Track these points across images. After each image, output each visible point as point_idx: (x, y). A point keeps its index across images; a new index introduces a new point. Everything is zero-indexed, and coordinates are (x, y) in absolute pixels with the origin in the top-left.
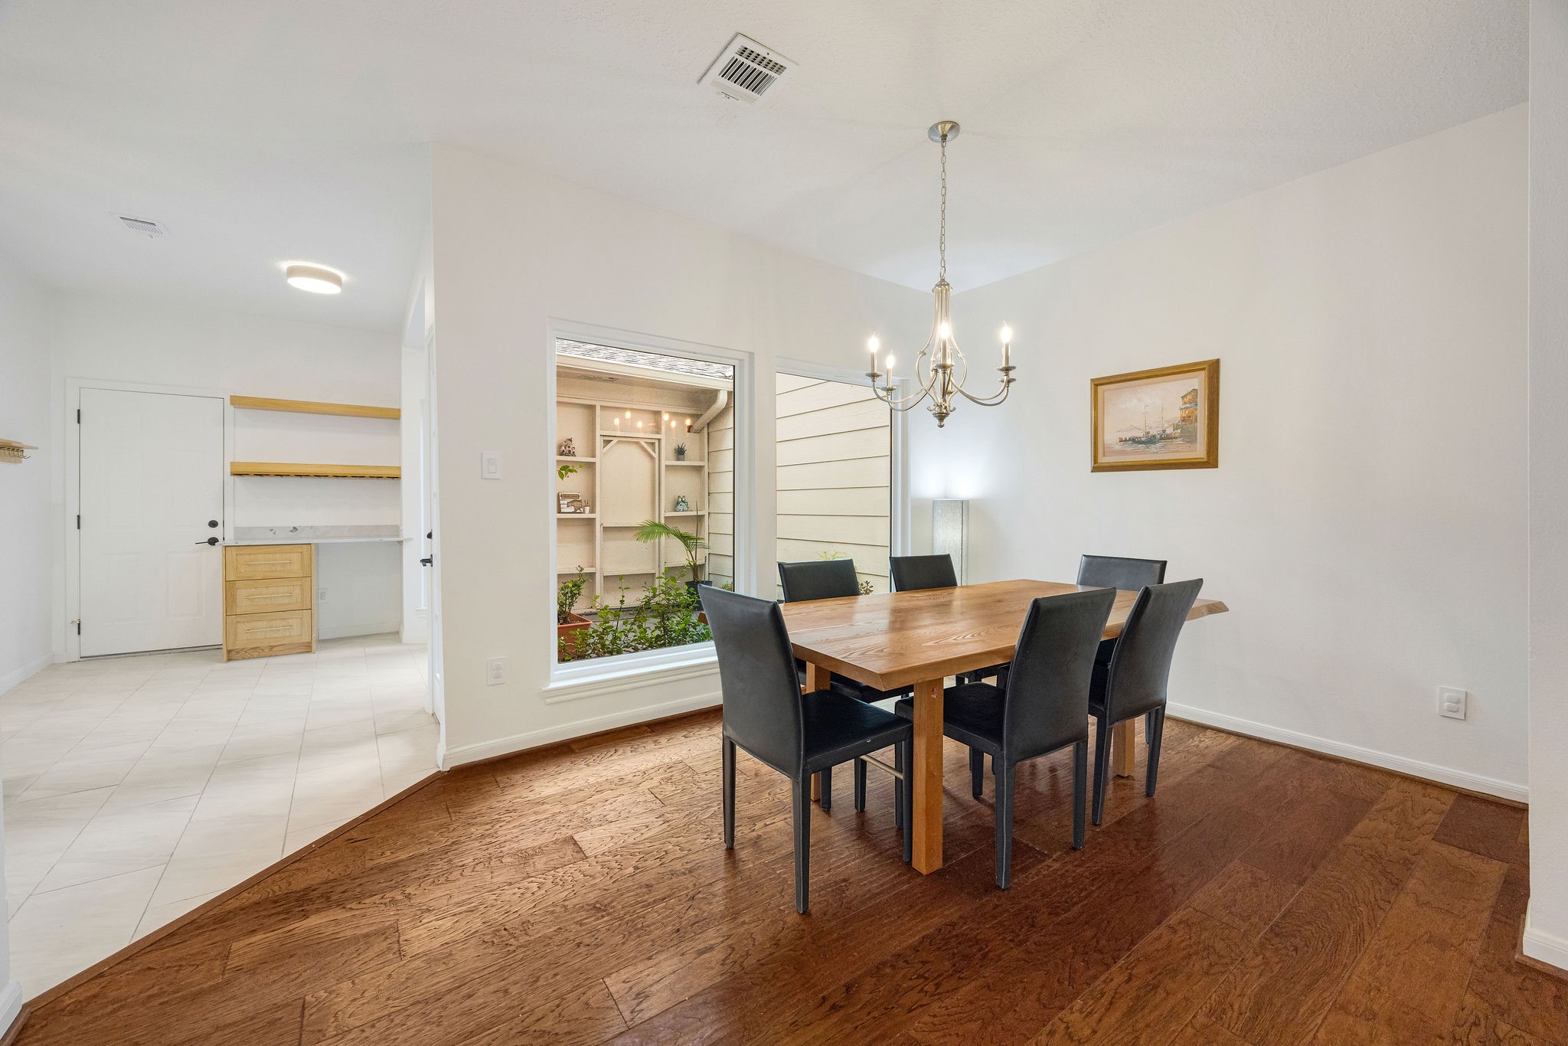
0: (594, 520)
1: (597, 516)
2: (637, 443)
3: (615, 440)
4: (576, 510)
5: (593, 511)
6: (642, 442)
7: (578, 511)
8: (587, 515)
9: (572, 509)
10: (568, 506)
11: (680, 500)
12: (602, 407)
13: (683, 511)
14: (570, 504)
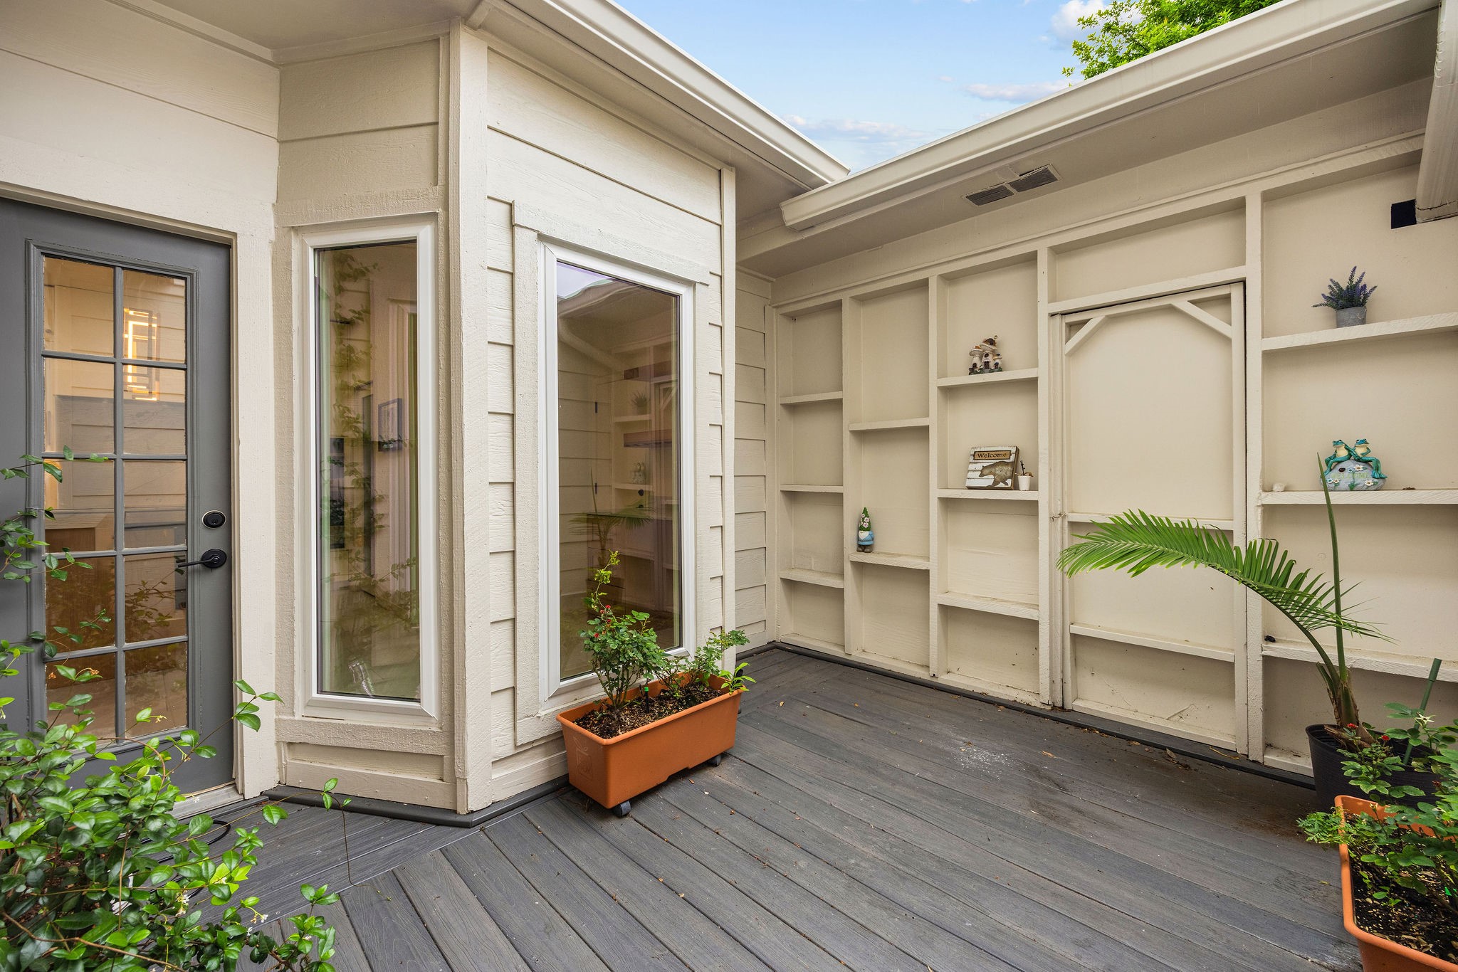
0: (1035, 503)
1: (1041, 496)
2: (1172, 309)
3: (1097, 318)
4: (996, 482)
5: (1034, 487)
6: (1182, 303)
7: (1001, 485)
8: (1023, 494)
9: (988, 481)
10: (981, 475)
11: (1343, 453)
12: (1059, 252)
13: (1352, 488)
14: (986, 471)
